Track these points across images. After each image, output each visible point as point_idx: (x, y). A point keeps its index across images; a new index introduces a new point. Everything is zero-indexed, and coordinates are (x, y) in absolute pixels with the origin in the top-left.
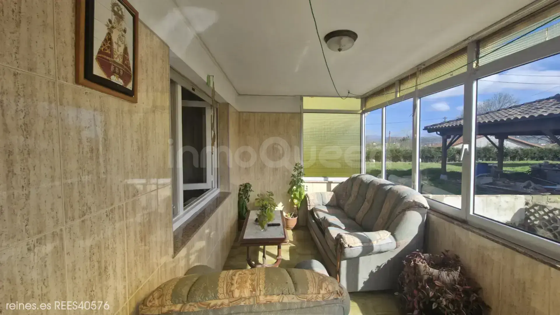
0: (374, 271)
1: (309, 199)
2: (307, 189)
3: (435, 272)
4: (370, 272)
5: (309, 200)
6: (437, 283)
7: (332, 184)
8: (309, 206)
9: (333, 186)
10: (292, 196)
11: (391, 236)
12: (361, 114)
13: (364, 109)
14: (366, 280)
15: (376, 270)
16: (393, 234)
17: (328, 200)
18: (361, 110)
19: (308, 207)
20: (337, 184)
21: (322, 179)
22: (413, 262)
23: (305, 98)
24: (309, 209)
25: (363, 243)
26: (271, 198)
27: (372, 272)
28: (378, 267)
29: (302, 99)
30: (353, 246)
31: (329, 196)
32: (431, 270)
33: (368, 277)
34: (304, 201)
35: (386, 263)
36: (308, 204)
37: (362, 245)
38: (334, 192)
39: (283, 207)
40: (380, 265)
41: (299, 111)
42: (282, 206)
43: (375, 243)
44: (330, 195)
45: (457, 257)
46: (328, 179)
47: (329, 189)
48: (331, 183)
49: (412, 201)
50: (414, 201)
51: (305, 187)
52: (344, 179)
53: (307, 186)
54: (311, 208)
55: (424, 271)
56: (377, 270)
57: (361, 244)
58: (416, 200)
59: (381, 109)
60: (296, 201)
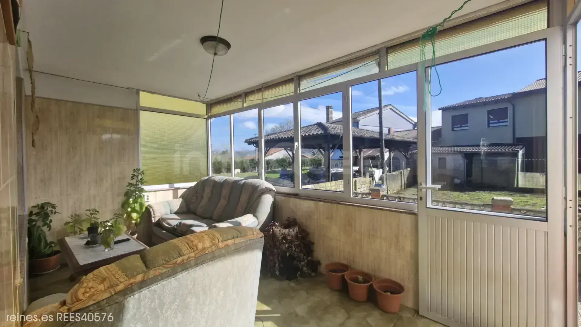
1: (153, 209)
2: (148, 199)
3: (286, 231)
5: (153, 211)
6: (289, 238)
7: (179, 191)
8: (154, 217)
9: (180, 192)
10: (129, 209)
11: (254, 217)
12: (207, 119)
13: (209, 115)
16: (255, 216)
17: (176, 207)
18: (206, 115)
19: (153, 219)
20: (185, 190)
21: (166, 186)
22: (271, 231)
23: (142, 93)
24: (153, 221)
26: (94, 217)
29: (137, 92)
31: (177, 204)
32: (284, 230)
34: (147, 213)
36: (153, 216)
38: (182, 198)
41: (135, 108)
44: (178, 202)
45: (295, 219)
46: (174, 186)
47: (175, 196)
48: (179, 188)
49: (264, 188)
50: (266, 187)
51: (146, 197)
52: (193, 184)
53: (148, 196)
54: (157, 219)
55: (280, 233)
58: (267, 187)
59: (229, 116)
60: (134, 215)
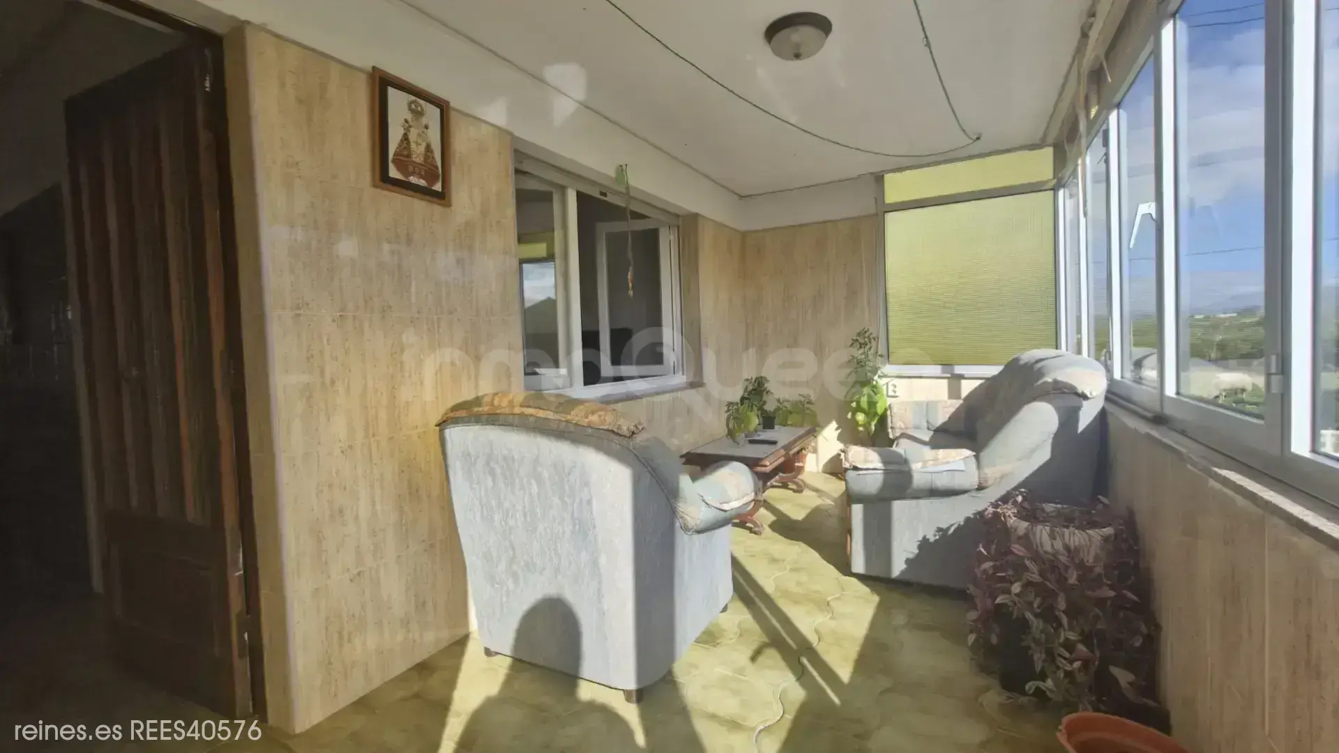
0: (932, 539)
1: (891, 412)
2: (895, 392)
4: (920, 539)
5: (891, 416)
7: (964, 382)
8: (892, 428)
9: (967, 387)
10: (854, 405)
11: (974, 460)
12: (1055, 189)
13: (1061, 176)
14: (911, 556)
15: (935, 535)
16: (977, 457)
17: (941, 418)
18: (1054, 178)
19: (890, 430)
20: (977, 383)
21: (936, 370)
23: (889, 178)
24: (891, 436)
25: (885, 462)
26: (808, 409)
27: (925, 540)
28: (939, 530)
29: (879, 179)
30: (859, 466)
31: (947, 410)
33: (917, 551)
35: (962, 523)
36: (890, 425)
37: (883, 468)
38: (965, 401)
39: (839, 431)
40: (944, 526)
41: (873, 211)
42: (837, 429)
43: (916, 467)
44: (951, 406)
46: (953, 370)
47: (954, 392)
48: (961, 377)
51: (891, 388)
52: (993, 371)
53: (895, 386)
54: (897, 434)
56: (937, 537)
57: (880, 465)
